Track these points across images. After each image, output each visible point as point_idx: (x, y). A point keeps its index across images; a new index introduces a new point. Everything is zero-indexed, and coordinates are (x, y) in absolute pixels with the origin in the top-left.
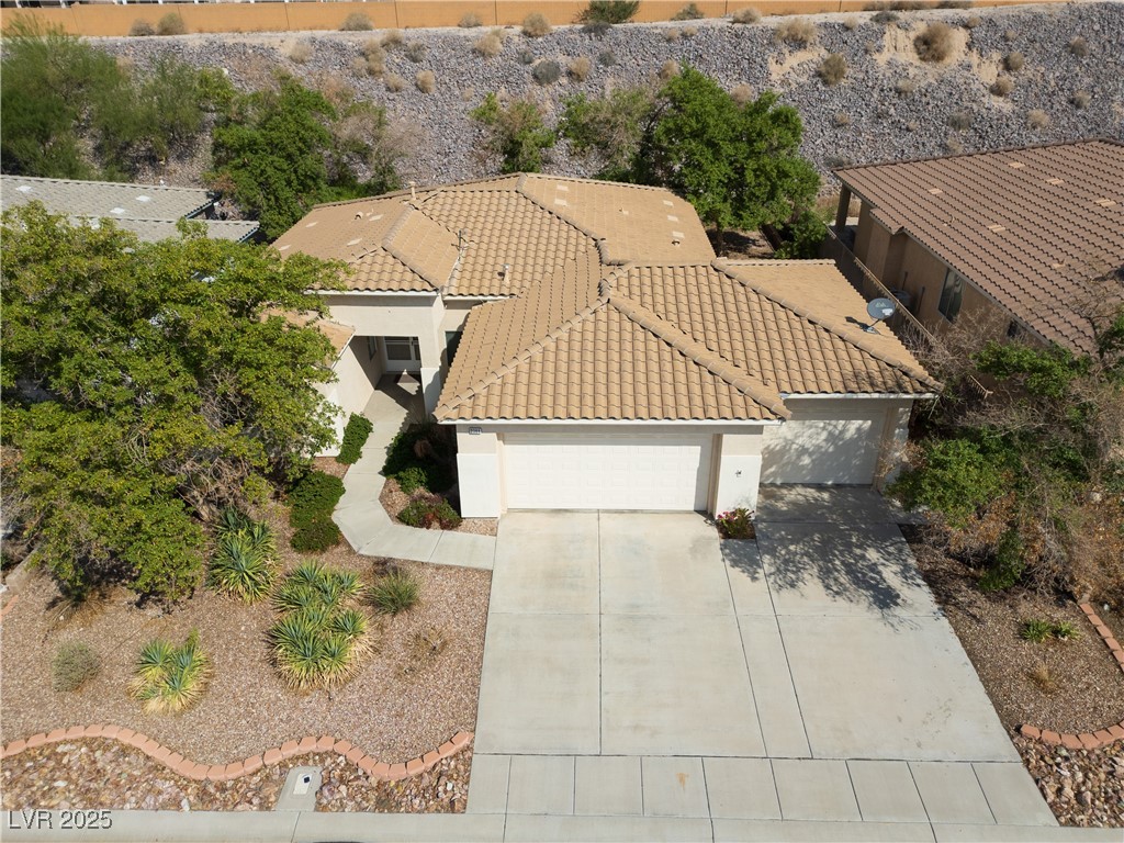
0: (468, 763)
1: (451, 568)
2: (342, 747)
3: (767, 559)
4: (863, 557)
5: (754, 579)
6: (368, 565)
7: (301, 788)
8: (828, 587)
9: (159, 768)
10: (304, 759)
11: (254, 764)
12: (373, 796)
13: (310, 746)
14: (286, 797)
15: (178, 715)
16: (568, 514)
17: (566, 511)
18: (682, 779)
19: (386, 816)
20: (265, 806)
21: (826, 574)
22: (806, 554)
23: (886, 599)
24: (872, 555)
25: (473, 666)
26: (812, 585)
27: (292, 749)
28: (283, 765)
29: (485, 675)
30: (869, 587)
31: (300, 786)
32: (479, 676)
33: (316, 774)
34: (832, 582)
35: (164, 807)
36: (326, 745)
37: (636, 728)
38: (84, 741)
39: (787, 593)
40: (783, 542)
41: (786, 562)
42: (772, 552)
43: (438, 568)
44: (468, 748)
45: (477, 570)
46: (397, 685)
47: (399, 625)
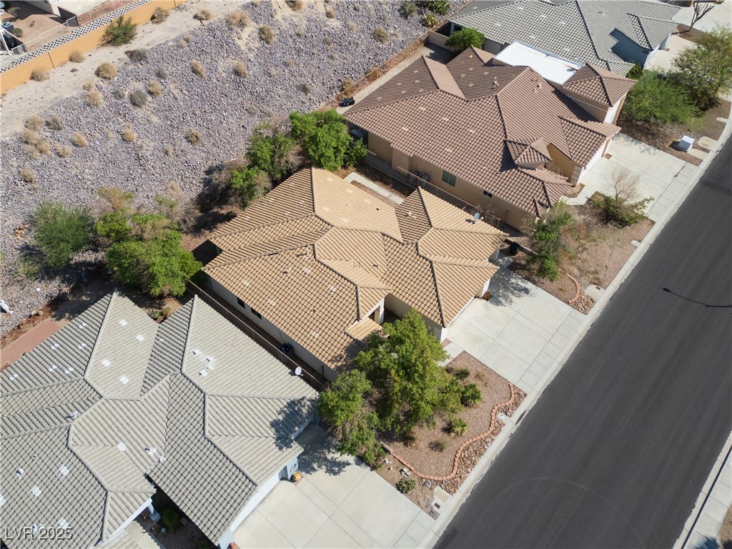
0: (517, 387)
1: (457, 357)
2: (499, 406)
3: (500, 299)
4: (513, 283)
5: (504, 306)
7: (503, 417)
8: (517, 296)
11: (492, 423)
12: (514, 406)
14: (504, 421)
15: (468, 430)
19: (519, 407)
20: (503, 426)
21: (512, 292)
22: (504, 291)
23: (526, 291)
24: (513, 281)
25: (491, 372)
26: (514, 298)
28: (496, 418)
29: (496, 371)
30: (522, 290)
32: (495, 373)
33: (501, 413)
35: (492, 442)
37: (527, 356)
39: (513, 304)
40: (498, 292)
41: (504, 296)
42: (500, 296)
44: (514, 385)
45: (461, 354)
46: (489, 388)
47: (471, 378)
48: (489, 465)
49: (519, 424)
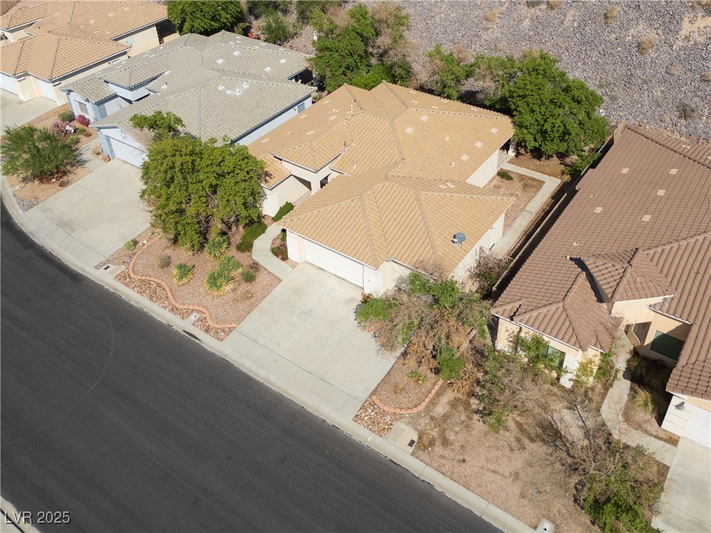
0: (231, 331)
1: (272, 274)
2: (206, 313)
6: (251, 262)
7: (193, 318)
9: (167, 297)
10: (198, 311)
11: (186, 307)
12: (205, 327)
13: (200, 308)
14: (188, 318)
15: (179, 286)
16: (322, 271)
17: (323, 270)
18: (275, 361)
19: (205, 333)
20: (183, 318)
27: (196, 307)
28: (192, 310)
29: (254, 311)
32: (252, 310)
33: (198, 316)
36: (204, 310)
37: (277, 343)
38: (157, 284)
44: (234, 328)
45: (278, 278)
46: (231, 303)
47: (245, 286)
49: (183, 334)
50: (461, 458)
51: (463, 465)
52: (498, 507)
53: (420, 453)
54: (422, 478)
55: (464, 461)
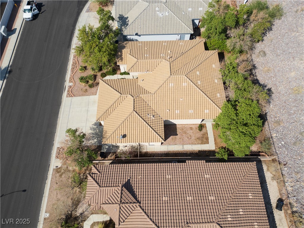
1: (97, 91)
3: (96, 127)
4: (95, 139)
5: (92, 125)
7: (70, 84)
8: (90, 133)
9: (73, 73)
11: (73, 80)
12: (69, 90)
15: (79, 72)
18: (67, 115)
19: (67, 91)
20: (69, 82)
21: (93, 134)
22: (96, 132)
25: (83, 95)
29: (81, 97)
31: (71, 84)
34: (91, 134)
37: (73, 111)
39: (90, 128)
40: (99, 129)
41: (95, 129)
43: (97, 89)
44: (72, 97)
46: (80, 89)
47: (87, 87)
48: (68, 69)
49: (65, 86)
50: (57, 182)
51: (56, 184)
52: (48, 200)
53: (55, 171)
54: (48, 176)
55: (57, 184)
